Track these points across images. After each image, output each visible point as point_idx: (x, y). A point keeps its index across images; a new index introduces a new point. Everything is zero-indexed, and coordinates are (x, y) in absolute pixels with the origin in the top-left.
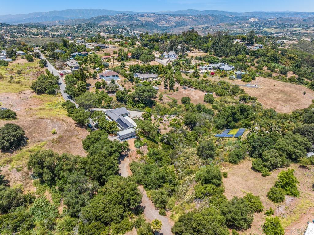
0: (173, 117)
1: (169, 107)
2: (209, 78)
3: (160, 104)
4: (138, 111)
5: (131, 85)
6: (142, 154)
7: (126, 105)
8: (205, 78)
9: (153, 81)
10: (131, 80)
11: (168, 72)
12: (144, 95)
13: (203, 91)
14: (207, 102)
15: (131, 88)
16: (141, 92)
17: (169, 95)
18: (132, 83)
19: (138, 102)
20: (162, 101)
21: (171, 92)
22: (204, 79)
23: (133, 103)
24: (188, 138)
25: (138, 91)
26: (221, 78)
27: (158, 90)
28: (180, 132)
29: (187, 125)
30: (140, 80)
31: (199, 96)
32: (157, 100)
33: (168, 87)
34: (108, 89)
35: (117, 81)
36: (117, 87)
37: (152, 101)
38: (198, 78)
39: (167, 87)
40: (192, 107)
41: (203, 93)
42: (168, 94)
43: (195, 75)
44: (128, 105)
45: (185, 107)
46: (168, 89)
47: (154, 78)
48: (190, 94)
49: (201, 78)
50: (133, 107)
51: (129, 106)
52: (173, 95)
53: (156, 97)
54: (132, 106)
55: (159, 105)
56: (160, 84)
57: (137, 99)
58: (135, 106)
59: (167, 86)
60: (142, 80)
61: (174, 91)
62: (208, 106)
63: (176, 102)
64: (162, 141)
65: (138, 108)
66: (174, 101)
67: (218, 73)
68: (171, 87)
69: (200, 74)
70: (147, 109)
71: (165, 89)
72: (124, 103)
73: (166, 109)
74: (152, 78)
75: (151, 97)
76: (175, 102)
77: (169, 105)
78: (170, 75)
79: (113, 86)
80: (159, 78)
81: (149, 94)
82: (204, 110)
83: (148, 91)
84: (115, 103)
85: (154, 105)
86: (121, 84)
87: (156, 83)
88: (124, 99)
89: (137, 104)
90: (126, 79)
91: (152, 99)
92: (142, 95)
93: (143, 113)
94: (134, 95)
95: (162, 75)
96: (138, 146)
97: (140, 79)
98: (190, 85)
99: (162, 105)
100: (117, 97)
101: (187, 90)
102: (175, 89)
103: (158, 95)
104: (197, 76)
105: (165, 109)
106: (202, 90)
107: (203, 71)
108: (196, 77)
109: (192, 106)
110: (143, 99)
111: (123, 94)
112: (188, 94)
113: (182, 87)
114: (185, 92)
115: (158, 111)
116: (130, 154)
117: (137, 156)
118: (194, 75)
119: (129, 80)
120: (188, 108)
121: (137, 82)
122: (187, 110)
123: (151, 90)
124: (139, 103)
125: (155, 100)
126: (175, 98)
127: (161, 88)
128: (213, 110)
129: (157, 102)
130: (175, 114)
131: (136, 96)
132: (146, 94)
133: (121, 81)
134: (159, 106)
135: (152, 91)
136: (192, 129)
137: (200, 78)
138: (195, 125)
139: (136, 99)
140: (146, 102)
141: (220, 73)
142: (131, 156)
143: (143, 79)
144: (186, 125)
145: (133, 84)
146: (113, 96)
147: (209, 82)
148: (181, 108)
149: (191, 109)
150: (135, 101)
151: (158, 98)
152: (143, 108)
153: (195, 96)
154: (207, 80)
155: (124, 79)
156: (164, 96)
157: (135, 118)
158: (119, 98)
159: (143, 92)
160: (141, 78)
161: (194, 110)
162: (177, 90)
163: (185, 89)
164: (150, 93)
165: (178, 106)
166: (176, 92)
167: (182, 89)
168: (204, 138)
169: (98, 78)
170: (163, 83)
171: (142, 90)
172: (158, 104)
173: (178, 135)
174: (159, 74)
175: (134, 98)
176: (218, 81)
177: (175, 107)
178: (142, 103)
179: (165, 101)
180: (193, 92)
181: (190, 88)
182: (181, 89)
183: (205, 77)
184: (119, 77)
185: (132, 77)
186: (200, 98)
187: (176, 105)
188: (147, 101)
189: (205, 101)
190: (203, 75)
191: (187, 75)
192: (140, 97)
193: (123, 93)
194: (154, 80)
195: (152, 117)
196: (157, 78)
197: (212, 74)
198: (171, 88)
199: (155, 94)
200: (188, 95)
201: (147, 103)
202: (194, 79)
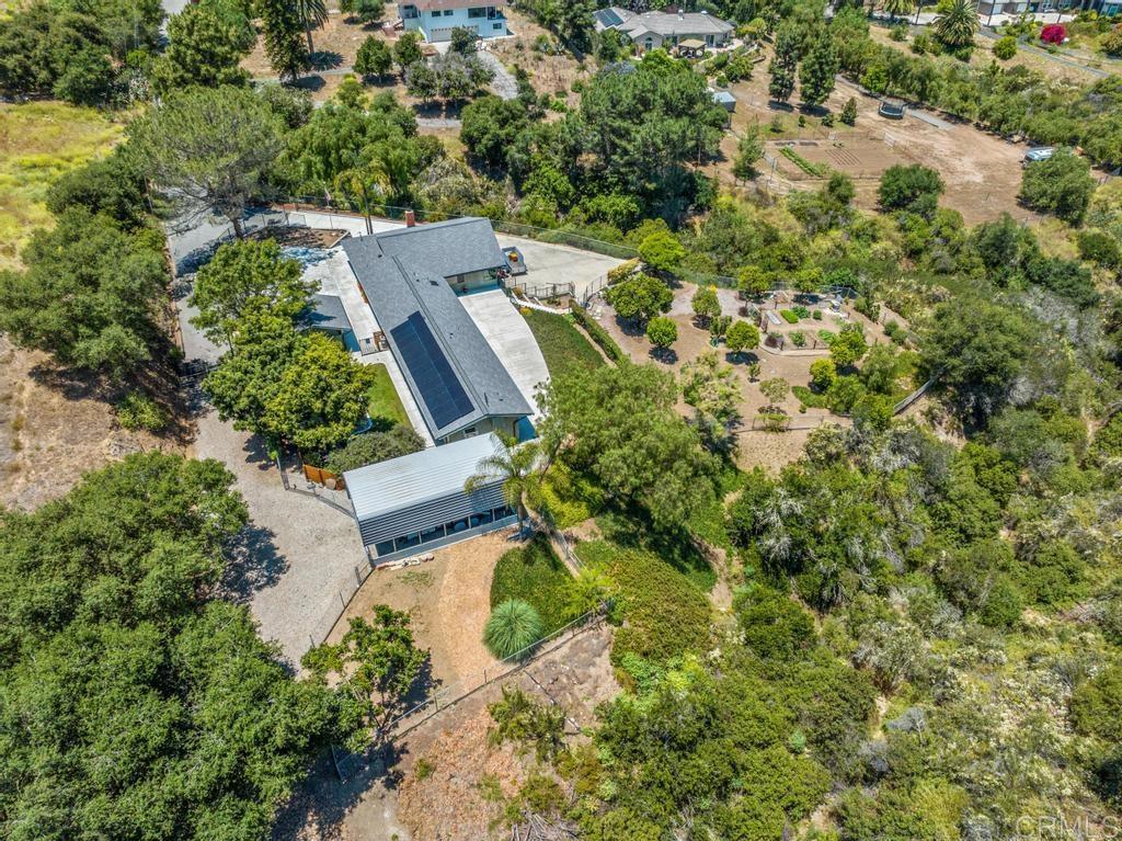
0: (834, 315)
1: (799, 228)
2: (1030, 57)
3: (736, 202)
4: (587, 247)
5: (570, 71)
6: (546, 734)
7: (520, 194)
8: (1004, 57)
9: (706, 56)
10: (578, 43)
11: (797, 8)
12: (641, 133)
13: (1006, 137)
14: (1043, 210)
15: (568, 87)
16: (621, 115)
17: (797, 149)
18: (580, 59)
19: (595, 182)
20: (750, 184)
21: (808, 131)
22: (999, 62)
23: (564, 184)
24: (955, 513)
25: (604, 105)
26: (1106, 62)
27: (731, 107)
28: (897, 461)
29: (936, 389)
30: (627, 49)
31: (982, 166)
32: (722, 173)
33: (795, 99)
34: (426, 88)
35: (494, 47)
36: (481, 76)
37: (691, 178)
38: (966, 59)
39: (786, 96)
40: (947, 240)
41: (1003, 145)
42: (791, 137)
43: (950, 38)
44: (530, 197)
45: (898, 235)
46: (789, 108)
47: (710, 39)
48: (927, 151)
49: (983, 58)
50: (564, 209)
51: (541, 204)
52: (823, 147)
53: (719, 157)
54: (553, 206)
55: (732, 209)
56: (747, 77)
57: (593, 157)
58: (576, 209)
59: (791, 87)
60: (641, 46)
61: (829, 124)
62: (1056, 242)
63: (844, 200)
64: (745, 535)
65: (590, 220)
66: (832, 189)
67: (1088, 31)
68: (810, 98)
69: (977, 37)
70: (653, 235)
71: (772, 105)
72: (508, 180)
73: (776, 240)
74: (698, 36)
75: (684, 156)
76: (839, 192)
77: (799, 213)
78: (804, 27)
79: (460, 70)
80: (737, 44)
81: (676, 126)
82: (1033, 265)
83: (671, 110)
84: (450, 180)
85: (700, 210)
86: (511, 62)
87: (721, 66)
88: (513, 152)
89: (592, 196)
90: (548, 34)
91: (690, 166)
92: (624, 134)
93: (617, 264)
94: (574, 132)
95: (759, 24)
96: (521, 639)
97: (631, 41)
98: (922, 93)
99: (752, 208)
100: (469, 140)
101: (907, 123)
102: (837, 112)
103: (730, 143)
104: (960, 47)
105: (771, 238)
106: (999, 128)
107: (996, 20)
108: (951, 48)
109: (947, 231)
110: (630, 164)
111: (503, 123)
112: (916, 146)
113: (877, 104)
114: (894, 134)
115: (728, 254)
116: (426, 741)
117: (493, 766)
118: (939, 39)
119: (562, 38)
120: (920, 243)
121: (608, 55)
122: (914, 254)
123: (691, 101)
124: (605, 188)
125: (709, 170)
126: (836, 168)
127: (753, 98)
128: (1084, 265)
129: (723, 188)
130: (847, 289)
131: (592, 137)
132: (653, 128)
133: (519, 47)
134: (729, 219)
135: (698, 107)
136: (975, 424)
137: (973, 56)
138: (1000, 395)
139: (588, 159)
140: (651, 186)
141: (1101, 30)
142: (427, 770)
143: (649, 38)
144: (929, 392)
145: (583, 68)
146: (446, 132)
147: (1034, 83)
148: (874, 239)
149: (939, 250)
150: (576, 177)
151: (731, 165)
152: (628, 223)
153: (956, 163)
154: (1021, 71)
155: (538, 31)
156: (771, 148)
157: (553, 300)
158: (480, 148)
159: (634, 115)
160: (633, 35)
161: (962, 258)
162: (848, 120)
163: (892, 114)
164: (685, 120)
165: (856, 224)
166: (840, 128)
167: (875, 115)
168: (1072, 510)
169: (388, 26)
170: (761, 74)
171: (627, 98)
172: (724, 199)
173: (873, 481)
174: (742, 21)
175: (575, 151)
176: (1092, 78)
177: (834, 233)
178: (626, 192)
179: (773, 181)
180: (945, 140)
181: (921, 114)
182: (869, 116)
183: (1004, 52)
184: (509, 25)
185: (580, 21)
186: (991, 178)
187: (848, 216)
188: (656, 178)
189: (1025, 201)
190: (991, 43)
191: (897, 37)
192: (614, 146)
193: (506, 116)
194: (714, 50)
195: (683, 305)
196: (726, 38)
197: (1053, 36)
198: (811, 108)
199: (712, 133)
200: (916, 152)
201: (658, 193)
202: (941, 63)
